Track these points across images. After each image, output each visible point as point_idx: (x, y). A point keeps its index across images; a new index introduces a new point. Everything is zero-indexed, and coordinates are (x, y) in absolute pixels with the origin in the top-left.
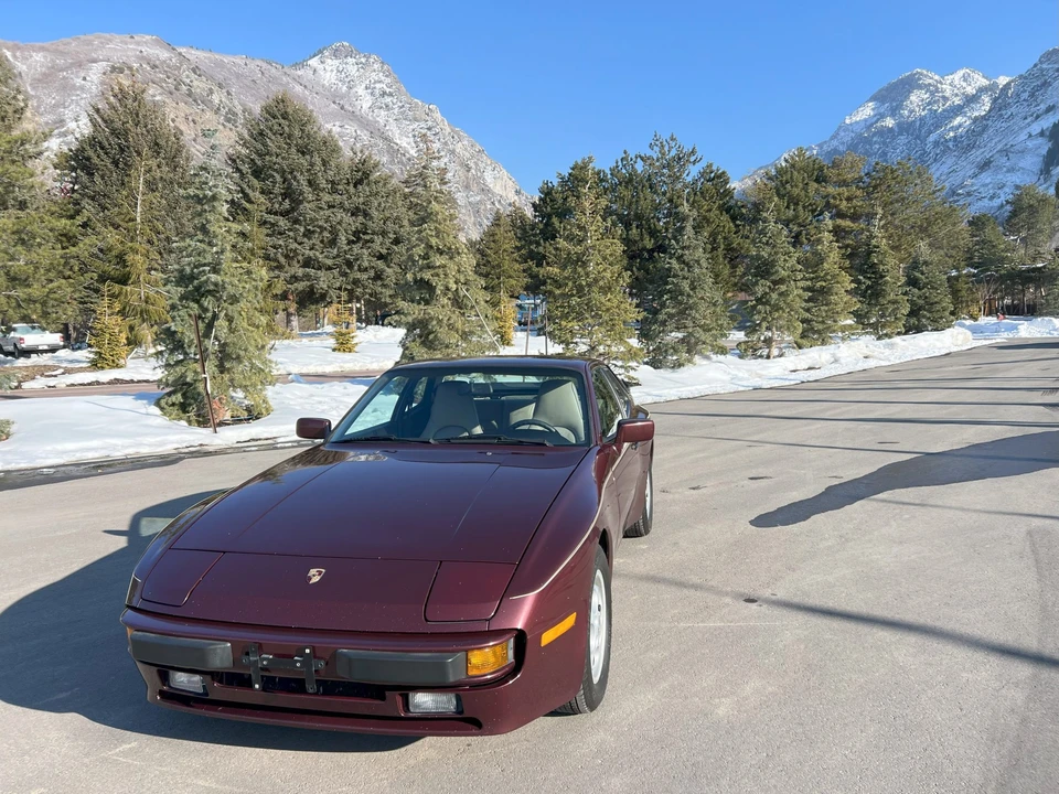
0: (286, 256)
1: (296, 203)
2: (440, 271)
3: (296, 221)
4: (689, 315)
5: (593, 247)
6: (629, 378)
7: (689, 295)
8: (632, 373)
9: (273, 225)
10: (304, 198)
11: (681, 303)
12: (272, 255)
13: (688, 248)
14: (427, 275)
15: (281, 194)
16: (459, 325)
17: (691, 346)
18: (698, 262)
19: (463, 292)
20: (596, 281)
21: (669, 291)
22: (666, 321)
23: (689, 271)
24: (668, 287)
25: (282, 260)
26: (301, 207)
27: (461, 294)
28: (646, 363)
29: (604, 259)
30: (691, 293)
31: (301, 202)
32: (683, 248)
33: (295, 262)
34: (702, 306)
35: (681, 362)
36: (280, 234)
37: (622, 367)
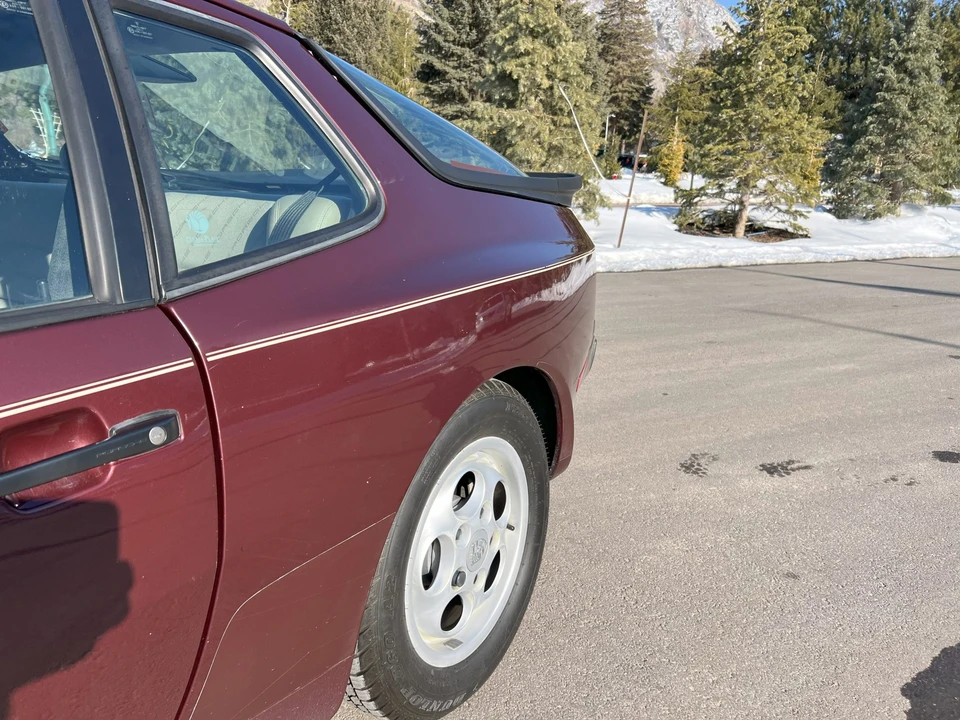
0: (471, 91)
1: (483, 34)
2: (526, 60)
3: (482, 53)
4: (902, 146)
5: (765, 37)
6: (795, 227)
7: (905, 118)
8: (800, 221)
9: (459, 57)
10: (491, 28)
11: (892, 129)
12: (456, 88)
13: (914, 50)
14: (510, 66)
15: (470, 25)
16: (545, 136)
17: (895, 189)
18: (927, 71)
19: (559, 90)
20: (763, 86)
21: (877, 112)
22: (865, 153)
23: (911, 83)
24: (875, 106)
25: (466, 94)
26: (488, 38)
27: (557, 94)
28: (829, 211)
29: (779, 56)
30: (909, 114)
31: (487, 32)
32: (907, 51)
33: (478, 96)
34: (924, 133)
35: (878, 210)
36: (466, 66)
37: (787, 212)
